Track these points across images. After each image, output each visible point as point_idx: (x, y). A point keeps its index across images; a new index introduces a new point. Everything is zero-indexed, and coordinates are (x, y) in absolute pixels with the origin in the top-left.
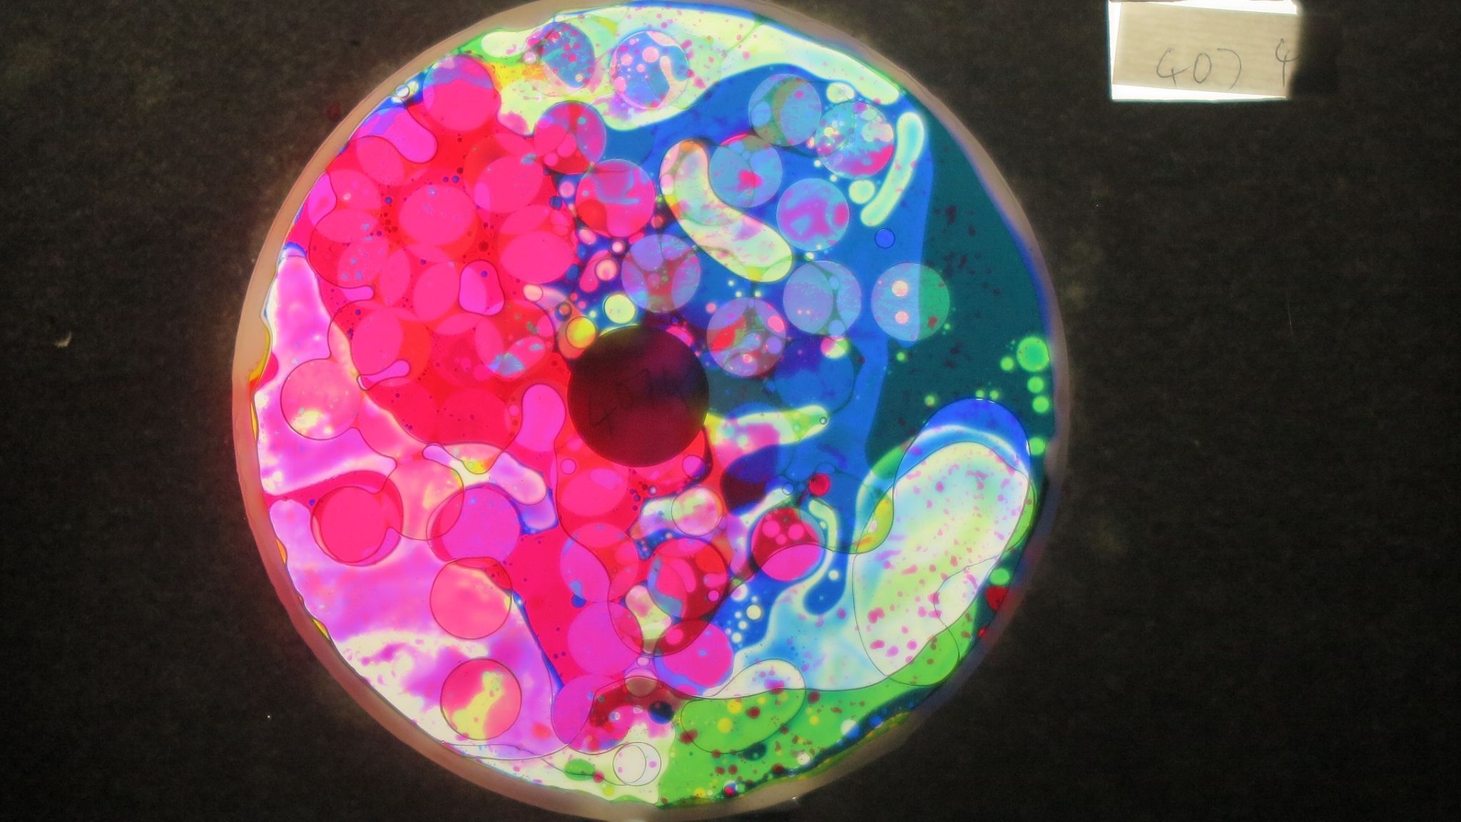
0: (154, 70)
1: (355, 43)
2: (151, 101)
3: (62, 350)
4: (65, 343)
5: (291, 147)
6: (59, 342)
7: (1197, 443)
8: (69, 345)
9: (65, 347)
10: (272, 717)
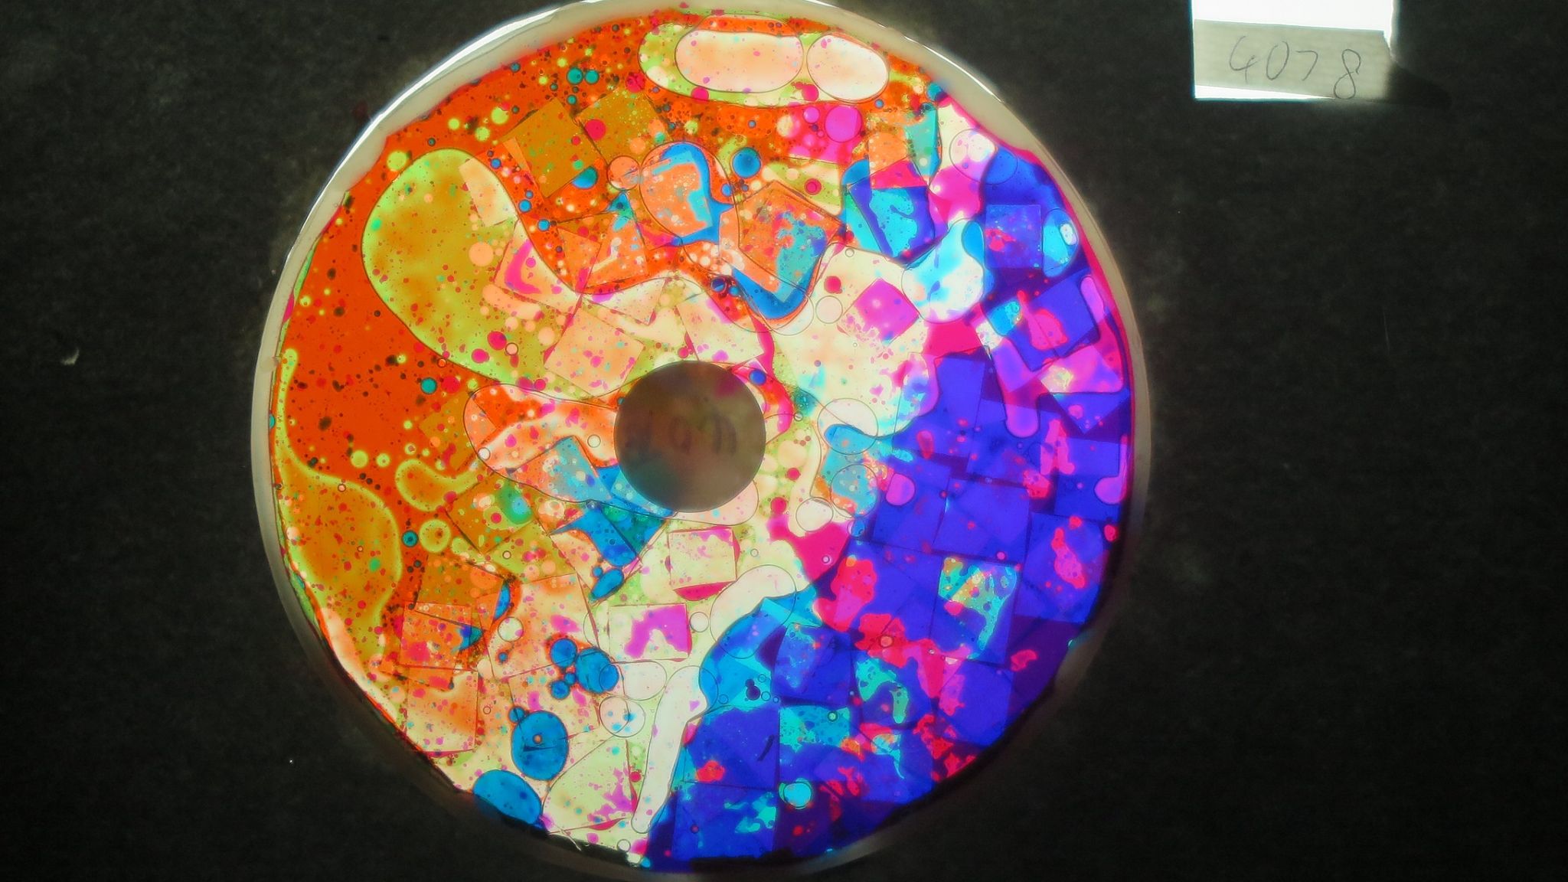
0: (168, 67)
1: (384, 38)
2: (164, 101)
3: (69, 368)
4: (72, 361)
5: (315, 150)
6: (65, 359)
7: (1286, 466)
8: (77, 362)
9: (72, 365)
10: (294, 762)
